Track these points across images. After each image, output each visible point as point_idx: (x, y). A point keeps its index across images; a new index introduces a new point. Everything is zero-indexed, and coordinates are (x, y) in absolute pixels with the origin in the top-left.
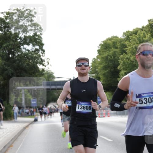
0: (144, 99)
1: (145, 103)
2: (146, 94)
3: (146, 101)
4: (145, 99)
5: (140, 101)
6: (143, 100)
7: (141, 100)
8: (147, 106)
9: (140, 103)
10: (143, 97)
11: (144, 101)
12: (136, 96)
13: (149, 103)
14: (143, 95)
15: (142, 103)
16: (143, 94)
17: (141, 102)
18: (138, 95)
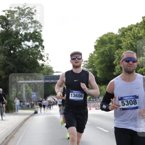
0: (126, 101)
1: (126, 105)
2: (127, 97)
5: (122, 103)
8: (129, 107)
9: (122, 105)
10: (125, 99)
11: (126, 103)
12: (119, 98)
13: (130, 104)
15: (124, 105)
16: (125, 97)
18: (120, 98)
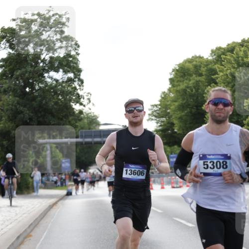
0: (210, 162)
1: (211, 168)
2: (213, 155)
3: (213, 165)
4: (212, 163)
5: (204, 165)
6: (208, 163)
7: (206, 163)
8: (214, 172)
9: (204, 168)
10: (209, 159)
11: (210, 165)
13: (217, 168)
14: (208, 157)
15: (207, 168)
16: (209, 155)
17: (206, 166)
18: (201, 156)
